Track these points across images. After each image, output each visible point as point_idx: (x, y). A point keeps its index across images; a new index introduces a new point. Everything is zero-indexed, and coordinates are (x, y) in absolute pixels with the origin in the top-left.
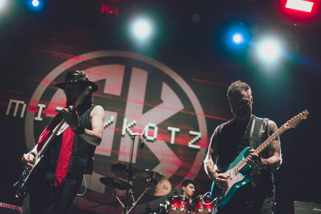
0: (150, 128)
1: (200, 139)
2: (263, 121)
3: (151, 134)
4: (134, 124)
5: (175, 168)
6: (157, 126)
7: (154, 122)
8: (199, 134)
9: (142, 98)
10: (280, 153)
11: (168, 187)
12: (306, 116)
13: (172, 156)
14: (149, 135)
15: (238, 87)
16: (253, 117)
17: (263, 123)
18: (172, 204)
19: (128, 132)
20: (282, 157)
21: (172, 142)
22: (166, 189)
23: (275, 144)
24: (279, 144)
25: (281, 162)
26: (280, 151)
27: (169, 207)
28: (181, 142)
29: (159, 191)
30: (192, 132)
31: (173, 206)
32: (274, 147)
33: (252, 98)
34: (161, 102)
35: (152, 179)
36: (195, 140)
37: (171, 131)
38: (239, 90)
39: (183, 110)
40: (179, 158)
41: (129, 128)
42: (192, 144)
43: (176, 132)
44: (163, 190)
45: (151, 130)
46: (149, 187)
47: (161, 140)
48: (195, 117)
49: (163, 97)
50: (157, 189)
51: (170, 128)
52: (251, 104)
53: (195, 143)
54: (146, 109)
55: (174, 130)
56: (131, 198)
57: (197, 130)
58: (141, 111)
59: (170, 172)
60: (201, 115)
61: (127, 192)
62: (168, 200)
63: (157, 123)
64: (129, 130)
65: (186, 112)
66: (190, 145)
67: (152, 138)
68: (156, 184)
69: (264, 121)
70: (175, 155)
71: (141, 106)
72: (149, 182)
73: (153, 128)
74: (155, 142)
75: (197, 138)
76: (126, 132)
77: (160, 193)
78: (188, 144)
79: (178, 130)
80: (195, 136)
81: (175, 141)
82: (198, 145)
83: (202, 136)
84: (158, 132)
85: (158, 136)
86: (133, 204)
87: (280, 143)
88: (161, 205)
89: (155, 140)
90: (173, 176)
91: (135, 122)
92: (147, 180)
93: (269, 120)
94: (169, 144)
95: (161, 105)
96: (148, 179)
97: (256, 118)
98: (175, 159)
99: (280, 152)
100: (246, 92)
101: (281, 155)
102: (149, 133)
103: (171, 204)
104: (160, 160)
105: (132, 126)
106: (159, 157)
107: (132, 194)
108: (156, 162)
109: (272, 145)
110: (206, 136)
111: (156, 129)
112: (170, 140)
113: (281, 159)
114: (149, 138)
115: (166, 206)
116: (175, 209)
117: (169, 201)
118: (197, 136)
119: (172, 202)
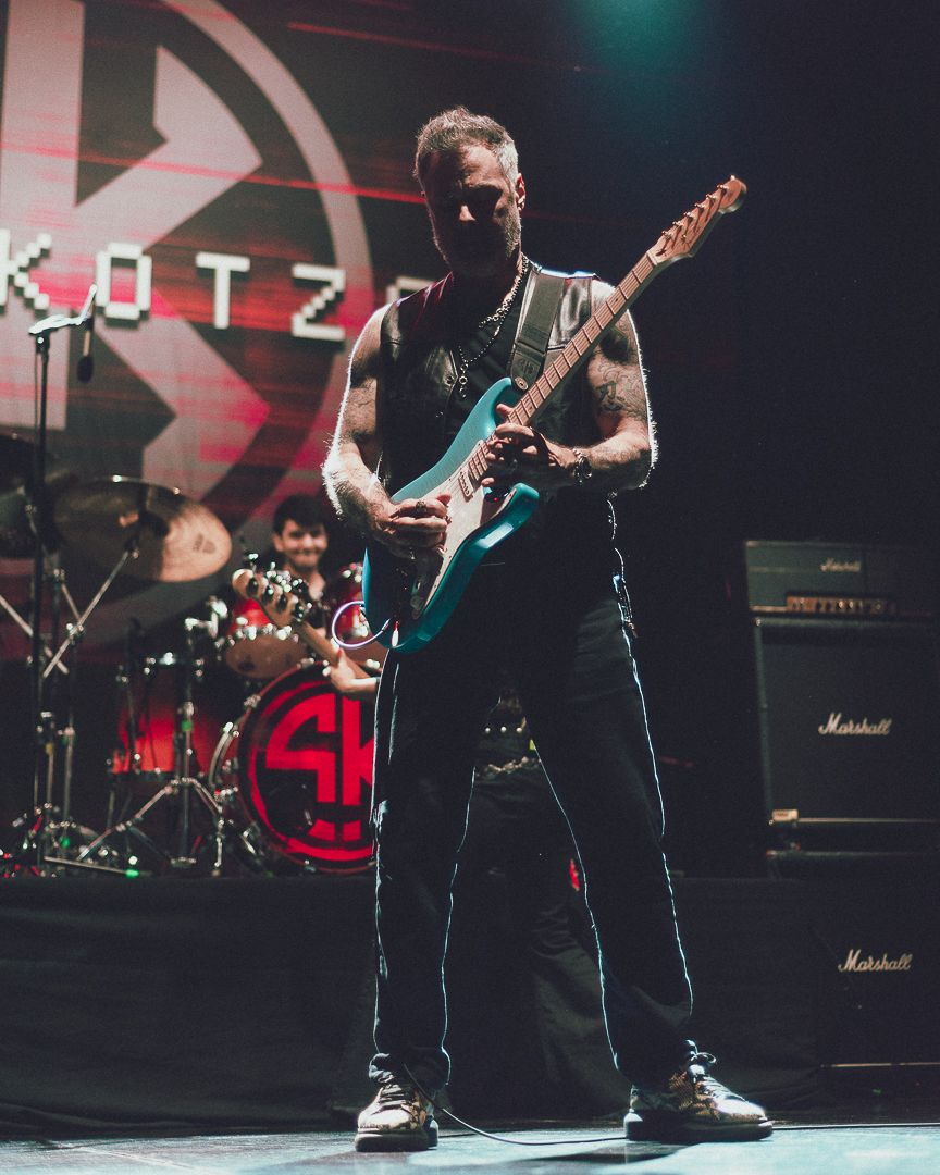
0: (117, 263)
1: (339, 295)
2: (567, 283)
3: (123, 294)
4: (45, 253)
5: (241, 434)
6: (145, 253)
7: (131, 237)
8: (336, 278)
9: (70, 130)
10: (650, 418)
11: (213, 540)
12: (735, 202)
13: (227, 383)
14: (114, 298)
15: (450, 131)
16: (530, 266)
17: (569, 291)
18: (238, 615)
19: (19, 291)
20: (656, 437)
21: (221, 320)
22: (206, 551)
23: (625, 380)
24: (641, 381)
25: (654, 457)
26: (649, 409)
27: (227, 626)
28: (258, 315)
29: (178, 561)
30: (303, 271)
31: (242, 620)
32: (622, 395)
33: (519, 181)
34: (157, 140)
35: (144, 515)
36: (318, 302)
37: (209, 273)
38: (457, 144)
39: (258, 171)
40: (256, 390)
41: (22, 269)
42: (309, 321)
43: (235, 275)
44: (194, 554)
45: (123, 275)
46: (131, 551)
47: (171, 314)
48: (313, 200)
49: (162, 121)
50: (168, 552)
51: (204, 260)
52: (520, 205)
53: (319, 318)
54: (90, 181)
55: (224, 265)
56: (57, 600)
57: (327, 258)
58: (70, 189)
59: (223, 452)
60: (335, 188)
61: (39, 566)
62: (220, 597)
63: (148, 243)
64: (22, 280)
65: (270, 181)
66: (301, 327)
67: (128, 311)
68: (163, 531)
69: (574, 283)
70: (235, 378)
71: (69, 166)
72: (131, 526)
73: (130, 264)
74: (143, 327)
75: (328, 294)
76: (11, 293)
77: (181, 566)
78: (289, 323)
79: (242, 264)
80: (317, 286)
81: (231, 316)
82: (333, 323)
83: (347, 283)
84: (156, 280)
85: (153, 300)
86: (69, 626)
87: (644, 378)
88: (191, 623)
89: (144, 315)
90: (236, 470)
91: (45, 241)
92: (123, 521)
93: (595, 278)
94: (206, 330)
95: (156, 156)
96: (125, 515)
97: (538, 273)
98: (242, 393)
99: (649, 413)
100: (489, 153)
101: (651, 425)
102: (112, 287)
103: (233, 613)
104: (174, 406)
105: (34, 262)
106: (166, 391)
107: (60, 582)
108: (153, 415)
109: (610, 388)
110: (365, 280)
111: (145, 266)
112: (211, 314)
113: (654, 446)
114: (117, 310)
115: (213, 625)
116: (252, 632)
117: (225, 602)
118: (327, 283)
119: (238, 604)
